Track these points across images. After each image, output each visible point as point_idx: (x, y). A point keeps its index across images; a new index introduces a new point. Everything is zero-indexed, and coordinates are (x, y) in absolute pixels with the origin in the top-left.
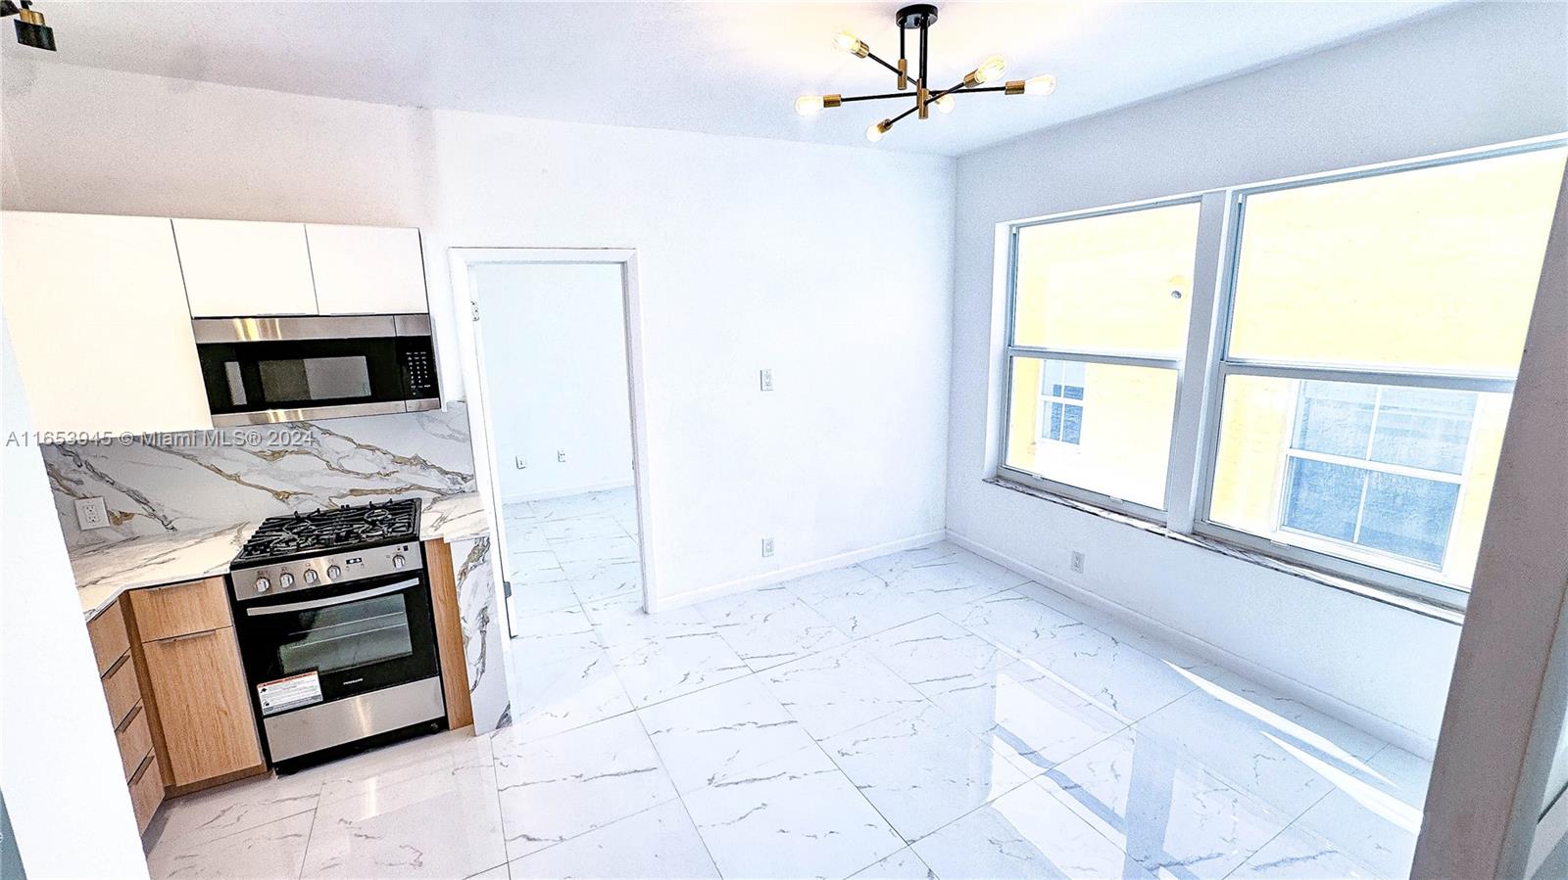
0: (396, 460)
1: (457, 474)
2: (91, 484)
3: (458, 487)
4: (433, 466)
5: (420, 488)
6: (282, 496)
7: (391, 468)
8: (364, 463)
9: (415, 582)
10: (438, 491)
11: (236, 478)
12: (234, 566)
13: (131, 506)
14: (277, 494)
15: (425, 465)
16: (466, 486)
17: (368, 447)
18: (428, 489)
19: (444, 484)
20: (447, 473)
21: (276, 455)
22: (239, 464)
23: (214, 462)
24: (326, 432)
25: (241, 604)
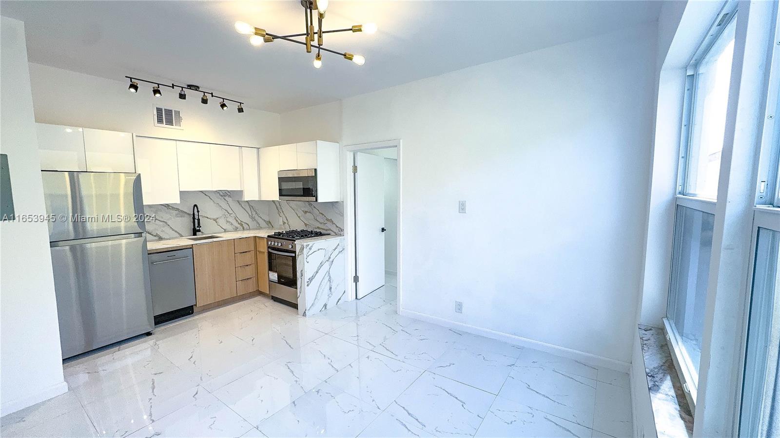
0: (327, 220)
1: (340, 228)
2: (282, 214)
4: (334, 224)
5: (331, 230)
6: (306, 225)
7: (326, 222)
8: (320, 218)
9: (294, 255)
10: (335, 233)
11: (299, 217)
12: (268, 236)
13: (286, 221)
14: (305, 224)
15: (333, 223)
16: (342, 233)
17: (322, 213)
18: (333, 231)
19: (336, 230)
20: (337, 227)
21: (306, 212)
22: (300, 214)
23: (297, 212)
24: (315, 207)
25: (269, 247)
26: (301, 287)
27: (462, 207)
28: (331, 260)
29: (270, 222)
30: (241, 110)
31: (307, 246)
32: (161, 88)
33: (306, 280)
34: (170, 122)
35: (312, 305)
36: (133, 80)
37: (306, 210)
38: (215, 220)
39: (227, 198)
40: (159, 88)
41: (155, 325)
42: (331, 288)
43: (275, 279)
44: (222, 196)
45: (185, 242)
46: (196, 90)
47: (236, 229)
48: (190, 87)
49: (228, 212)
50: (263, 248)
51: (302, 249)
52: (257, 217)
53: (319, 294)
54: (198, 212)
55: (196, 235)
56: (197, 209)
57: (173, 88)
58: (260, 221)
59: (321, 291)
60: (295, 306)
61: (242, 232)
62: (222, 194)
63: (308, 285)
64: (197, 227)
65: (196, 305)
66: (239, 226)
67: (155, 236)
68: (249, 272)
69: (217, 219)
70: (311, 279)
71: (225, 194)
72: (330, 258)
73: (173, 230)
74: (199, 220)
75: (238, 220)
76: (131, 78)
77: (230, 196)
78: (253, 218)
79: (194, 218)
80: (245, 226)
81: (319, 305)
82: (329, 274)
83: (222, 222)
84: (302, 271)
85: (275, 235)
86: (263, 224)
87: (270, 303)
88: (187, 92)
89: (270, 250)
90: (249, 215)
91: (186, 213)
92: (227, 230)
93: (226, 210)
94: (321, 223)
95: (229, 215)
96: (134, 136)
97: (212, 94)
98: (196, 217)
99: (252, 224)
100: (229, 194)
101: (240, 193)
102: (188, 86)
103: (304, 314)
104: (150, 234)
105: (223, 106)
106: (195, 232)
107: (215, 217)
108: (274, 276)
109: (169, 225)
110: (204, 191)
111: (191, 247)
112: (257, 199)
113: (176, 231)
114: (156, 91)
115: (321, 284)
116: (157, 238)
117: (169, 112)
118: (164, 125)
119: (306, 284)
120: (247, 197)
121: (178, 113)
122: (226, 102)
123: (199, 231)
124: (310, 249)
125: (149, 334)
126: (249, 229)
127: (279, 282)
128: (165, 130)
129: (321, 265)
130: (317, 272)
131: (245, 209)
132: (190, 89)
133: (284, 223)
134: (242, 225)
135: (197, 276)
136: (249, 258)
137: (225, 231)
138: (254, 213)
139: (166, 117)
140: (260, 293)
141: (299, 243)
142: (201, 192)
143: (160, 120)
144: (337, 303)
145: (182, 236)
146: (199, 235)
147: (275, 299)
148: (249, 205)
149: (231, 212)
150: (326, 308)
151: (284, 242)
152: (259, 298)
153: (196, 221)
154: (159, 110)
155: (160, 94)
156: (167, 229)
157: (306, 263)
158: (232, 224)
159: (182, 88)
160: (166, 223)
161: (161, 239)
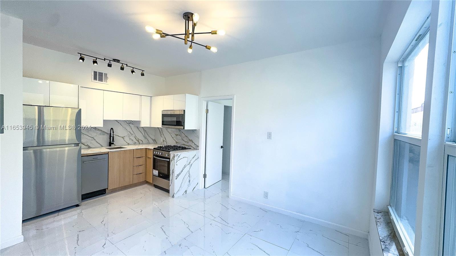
0: (190, 140)
1: (197, 145)
2: (163, 136)
3: (196, 148)
5: (191, 146)
6: (177, 142)
7: (189, 141)
8: (185, 139)
9: (168, 160)
10: (194, 148)
13: (165, 140)
15: (193, 142)
16: (198, 148)
17: (186, 136)
18: (192, 147)
19: (195, 147)
20: (195, 144)
21: (177, 135)
22: (174, 136)
23: (172, 135)
24: (182, 132)
25: (154, 155)
26: (172, 180)
27: (269, 136)
28: (191, 164)
29: (155, 140)
30: (143, 75)
31: (177, 155)
32: (98, 60)
33: (176, 175)
34: (101, 80)
35: (178, 191)
36: (82, 55)
37: (177, 134)
38: (122, 137)
39: (131, 125)
40: (96, 60)
41: (82, 200)
42: (190, 181)
43: (156, 174)
44: (128, 123)
45: (104, 150)
46: (118, 62)
47: (135, 144)
48: (114, 60)
49: (131, 133)
50: (151, 155)
51: (174, 157)
52: (147, 137)
53: (183, 184)
54: (113, 132)
55: (111, 146)
56: (113, 131)
57: (105, 60)
58: (149, 139)
59: (184, 182)
60: (168, 191)
61: (138, 145)
62: (128, 122)
63: (176, 179)
64: (112, 141)
65: (107, 189)
66: (136, 141)
67: (86, 146)
68: (141, 169)
69: (124, 137)
70: (178, 175)
71: (130, 123)
72: (190, 163)
73: (97, 142)
74: (113, 137)
75: (136, 138)
76: (81, 54)
77: (133, 124)
78: (145, 138)
79: (110, 136)
80: (141, 142)
81: (182, 191)
82: (189, 172)
83: (127, 139)
84: (173, 170)
85: (158, 148)
86: (151, 141)
87: (153, 189)
88: (113, 63)
89: (155, 157)
90: (143, 136)
91: (106, 133)
92: (129, 144)
93: (129, 132)
94: (186, 142)
95: (131, 135)
96: (80, 87)
97: (127, 65)
98: (112, 135)
99: (145, 141)
100: (132, 123)
101: (139, 122)
102: (114, 59)
103: (173, 197)
104: (83, 144)
105: (133, 72)
106: (110, 144)
107: (123, 136)
108: (156, 172)
109: (95, 140)
110: (117, 120)
111: (108, 153)
112: (149, 126)
113: (99, 143)
114: (95, 62)
115: (184, 178)
116: (87, 147)
117: (101, 74)
118: (97, 81)
119: (175, 178)
120: (143, 125)
121: (106, 75)
122: (134, 70)
123: (113, 144)
124: (179, 157)
125: (77, 206)
126: (143, 144)
127: (159, 176)
128: (98, 84)
129: (185, 167)
130: (182, 171)
131: (141, 132)
132: (114, 61)
133: (164, 141)
134: (138, 141)
135: (110, 170)
136: (142, 161)
137: (128, 144)
138: (146, 134)
139: (99, 76)
140: (147, 182)
141: (172, 153)
142: (116, 121)
143: (95, 78)
144: (193, 190)
145: (102, 146)
146: (113, 146)
147: (156, 186)
148: (144, 129)
149: (132, 133)
150: (186, 193)
151: (164, 152)
152: (146, 185)
153: (112, 138)
154: (95, 73)
155: (97, 63)
156: (94, 142)
157: (176, 165)
158: (132, 140)
159: (110, 60)
160: (93, 138)
161: (89, 147)
